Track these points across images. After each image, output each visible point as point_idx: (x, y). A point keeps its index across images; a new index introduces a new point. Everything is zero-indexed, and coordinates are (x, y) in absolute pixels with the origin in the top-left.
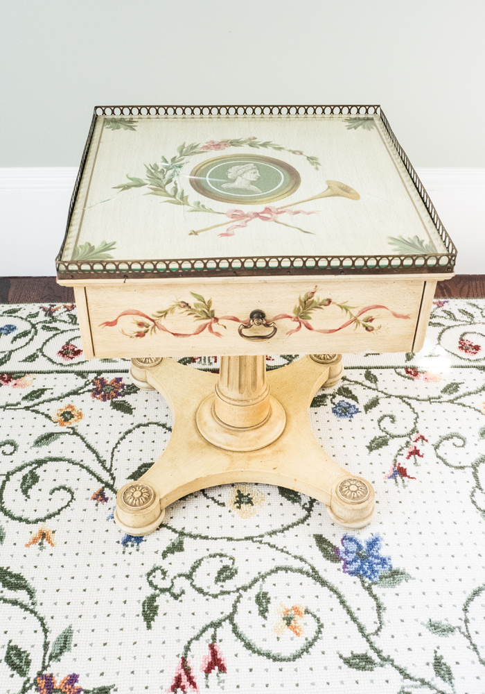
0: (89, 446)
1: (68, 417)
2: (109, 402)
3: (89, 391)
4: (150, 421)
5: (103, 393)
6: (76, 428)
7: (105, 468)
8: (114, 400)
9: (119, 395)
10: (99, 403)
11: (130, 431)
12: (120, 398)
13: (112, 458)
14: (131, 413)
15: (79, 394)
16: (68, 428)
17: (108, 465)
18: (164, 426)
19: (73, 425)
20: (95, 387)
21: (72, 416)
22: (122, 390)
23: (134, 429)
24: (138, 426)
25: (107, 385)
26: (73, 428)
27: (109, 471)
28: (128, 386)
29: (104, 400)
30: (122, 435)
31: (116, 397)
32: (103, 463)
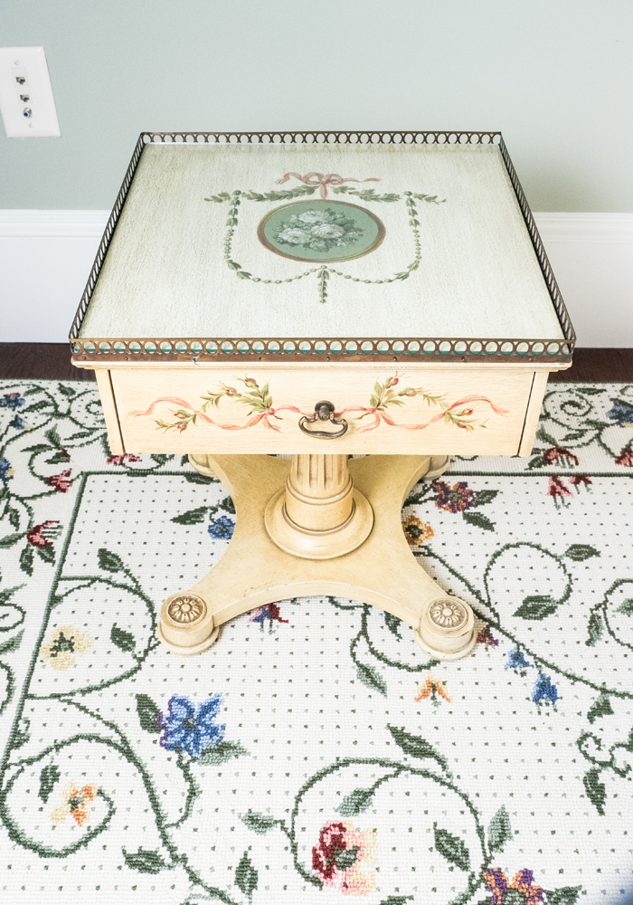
0: (452, 571)
1: (417, 532)
2: (460, 514)
3: (431, 499)
4: (520, 541)
5: (449, 502)
6: (430, 547)
7: (482, 601)
8: (466, 511)
9: (470, 504)
10: (447, 515)
11: (497, 554)
12: (472, 510)
13: (487, 588)
14: (493, 530)
15: (421, 503)
16: (420, 547)
17: (484, 597)
18: (538, 547)
19: (425, 543)
20: (437, 494)
21: (421, 532)
22: (471, 498)
23: (503, 550)
24: (508, 547)
25: (452, 492)
26: (426, 547)
27: (488, 604)
28: (478, 493)
29: (454, 512)
30: (490, 558)
31: (468, 508)
32: (477, 594)
